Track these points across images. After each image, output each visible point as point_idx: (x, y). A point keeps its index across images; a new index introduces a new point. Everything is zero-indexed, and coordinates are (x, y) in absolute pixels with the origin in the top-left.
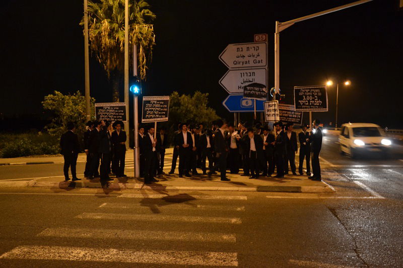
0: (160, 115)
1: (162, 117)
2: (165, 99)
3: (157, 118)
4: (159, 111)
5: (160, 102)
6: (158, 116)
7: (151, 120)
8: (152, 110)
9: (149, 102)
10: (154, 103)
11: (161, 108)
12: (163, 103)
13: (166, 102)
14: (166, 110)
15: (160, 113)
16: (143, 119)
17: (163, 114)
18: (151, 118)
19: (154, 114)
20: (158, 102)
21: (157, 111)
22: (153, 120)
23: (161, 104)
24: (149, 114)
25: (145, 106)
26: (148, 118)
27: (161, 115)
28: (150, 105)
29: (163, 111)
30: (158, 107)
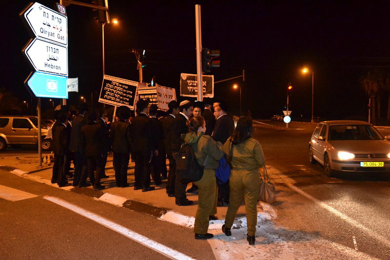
2: (130, 84)
3: (117, 102)
4: (121, 95)
5: (124, 86)
6: (118, 100)
7: (110, 102)
8: (113, 92)
9: (110, 82)
10: (116, 85)
11: (124, 92)
12: (127, 87)
13: (132, 88)
14: (131, 97)
15: (122, 98)
16: (101, 98)
17: (126, 101)
18: (110, 100)
19: (114, 96)
20: (121, 85)
21: (118, 94)
22: (112, 102)
23: (124, 88)
24: (108, 95)
25: (105, 85)
26: (106, 98)
27: (122, 100)
28: (111, 86)
29: (126, 97)
30: (120, 91)
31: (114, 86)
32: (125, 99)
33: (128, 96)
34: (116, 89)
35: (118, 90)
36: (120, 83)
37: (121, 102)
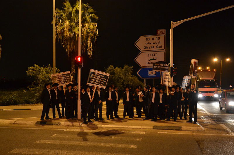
0: (99, 83)
1: (100, 85)
2: (105, 75)
3: (97, 84)
4: (100, 81)
5: (102, 76)
6: (98, 83)
7: (93, 84)
8: (95, 79)
9: (94, 73)
10: (97, 75)
11: (102, 79)
12: (103, 76)
13: (106, 77)
14: (105, 81)
15: (100, 82)
16: (88, 83)
17: (102, 84)
18: (93, 83)
19: (95, 81)
20: (100, 75)
21: (98, 80)
22: (94, 85)
24: (92, 81)
26: (91, 83)
28: (94, 76)
29: (102, 82)
30: (99, 78)
31: (96, 75)
32: (101, 83)
33: (104, 81)
34: (97, 77)
35: (98, 78)
36: (100, 74)
37: (100, 84)
